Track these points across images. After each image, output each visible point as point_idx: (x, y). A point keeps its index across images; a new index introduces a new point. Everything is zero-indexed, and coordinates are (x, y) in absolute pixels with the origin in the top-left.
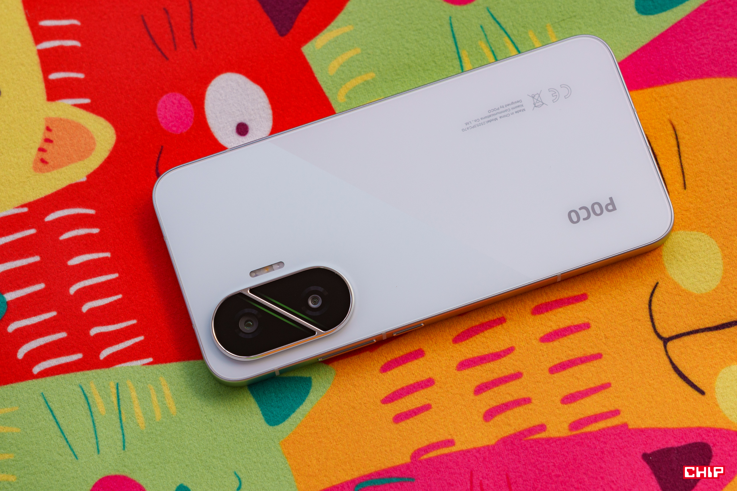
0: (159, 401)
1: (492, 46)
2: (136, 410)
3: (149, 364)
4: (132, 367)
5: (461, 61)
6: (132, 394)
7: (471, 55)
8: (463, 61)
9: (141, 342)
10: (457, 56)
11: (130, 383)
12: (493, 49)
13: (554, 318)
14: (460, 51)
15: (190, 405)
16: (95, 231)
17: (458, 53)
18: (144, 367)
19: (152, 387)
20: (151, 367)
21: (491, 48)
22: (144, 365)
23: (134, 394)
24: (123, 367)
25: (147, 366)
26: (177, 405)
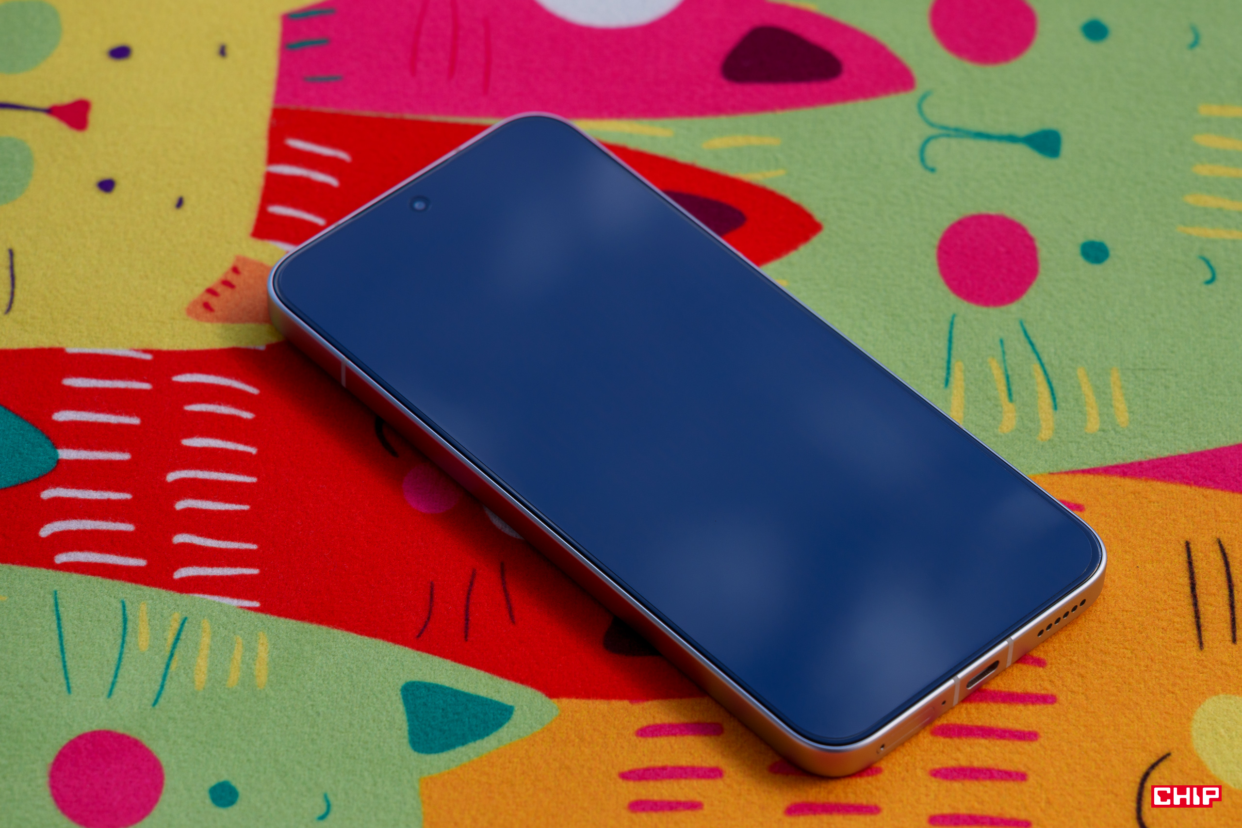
0: (243, 662)
1: (1009, 369)
2: (199, 661)
3: (249, 608)
4: (220, 604)
5: (948, 374)
6: (204, 639)
7: (969, 371)
8: (952, 374)
9: (252, 576)
10: (945, 365)
11: (206, 624)
12: (1010, 373)
13: (969, 749)
14: (953, 361)
15: (293, 684)
16: (247, 415)
17: (949, 362)
18: (241, 611)
19: (240, 640)
20: (253, 614)
21: (1006, 370)
22: (241, 607)
23: (206, 640)
24: (206, 600)
25: (246, 611)
26: (271, 677)
